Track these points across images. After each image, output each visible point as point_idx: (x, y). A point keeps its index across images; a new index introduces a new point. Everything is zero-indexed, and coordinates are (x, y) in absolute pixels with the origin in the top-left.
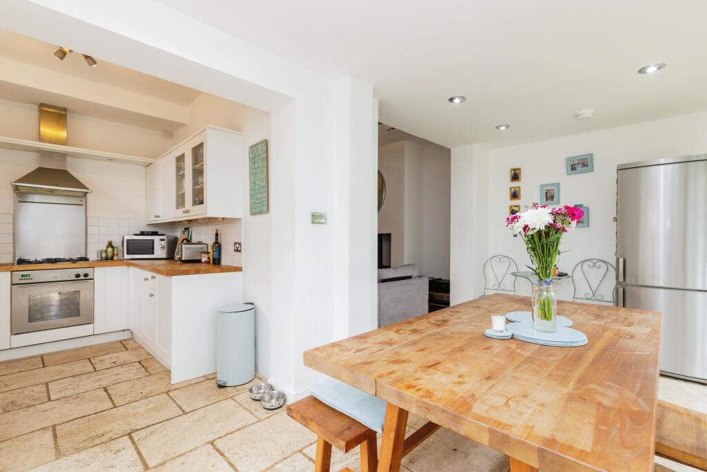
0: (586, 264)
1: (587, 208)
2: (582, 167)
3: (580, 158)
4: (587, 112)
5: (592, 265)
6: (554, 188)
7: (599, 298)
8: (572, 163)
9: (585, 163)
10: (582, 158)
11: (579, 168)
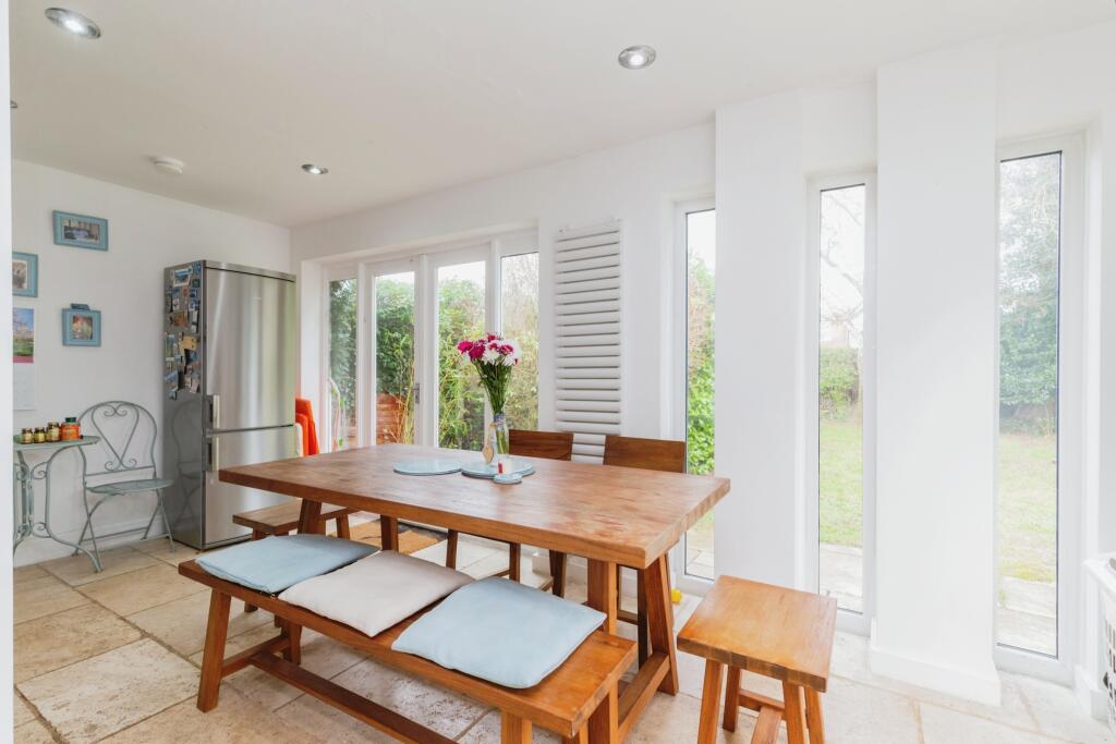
0: (99, 413)
1: (99, 312)
2: (86, 237)
3: (82, 220)
4: (177, 164)
5: (110, 411)
6: (25, 262)
7: (130, 465)
8: (67, 224)
9: (94, 232)
10: (88, 221)
11: (80, 238)
